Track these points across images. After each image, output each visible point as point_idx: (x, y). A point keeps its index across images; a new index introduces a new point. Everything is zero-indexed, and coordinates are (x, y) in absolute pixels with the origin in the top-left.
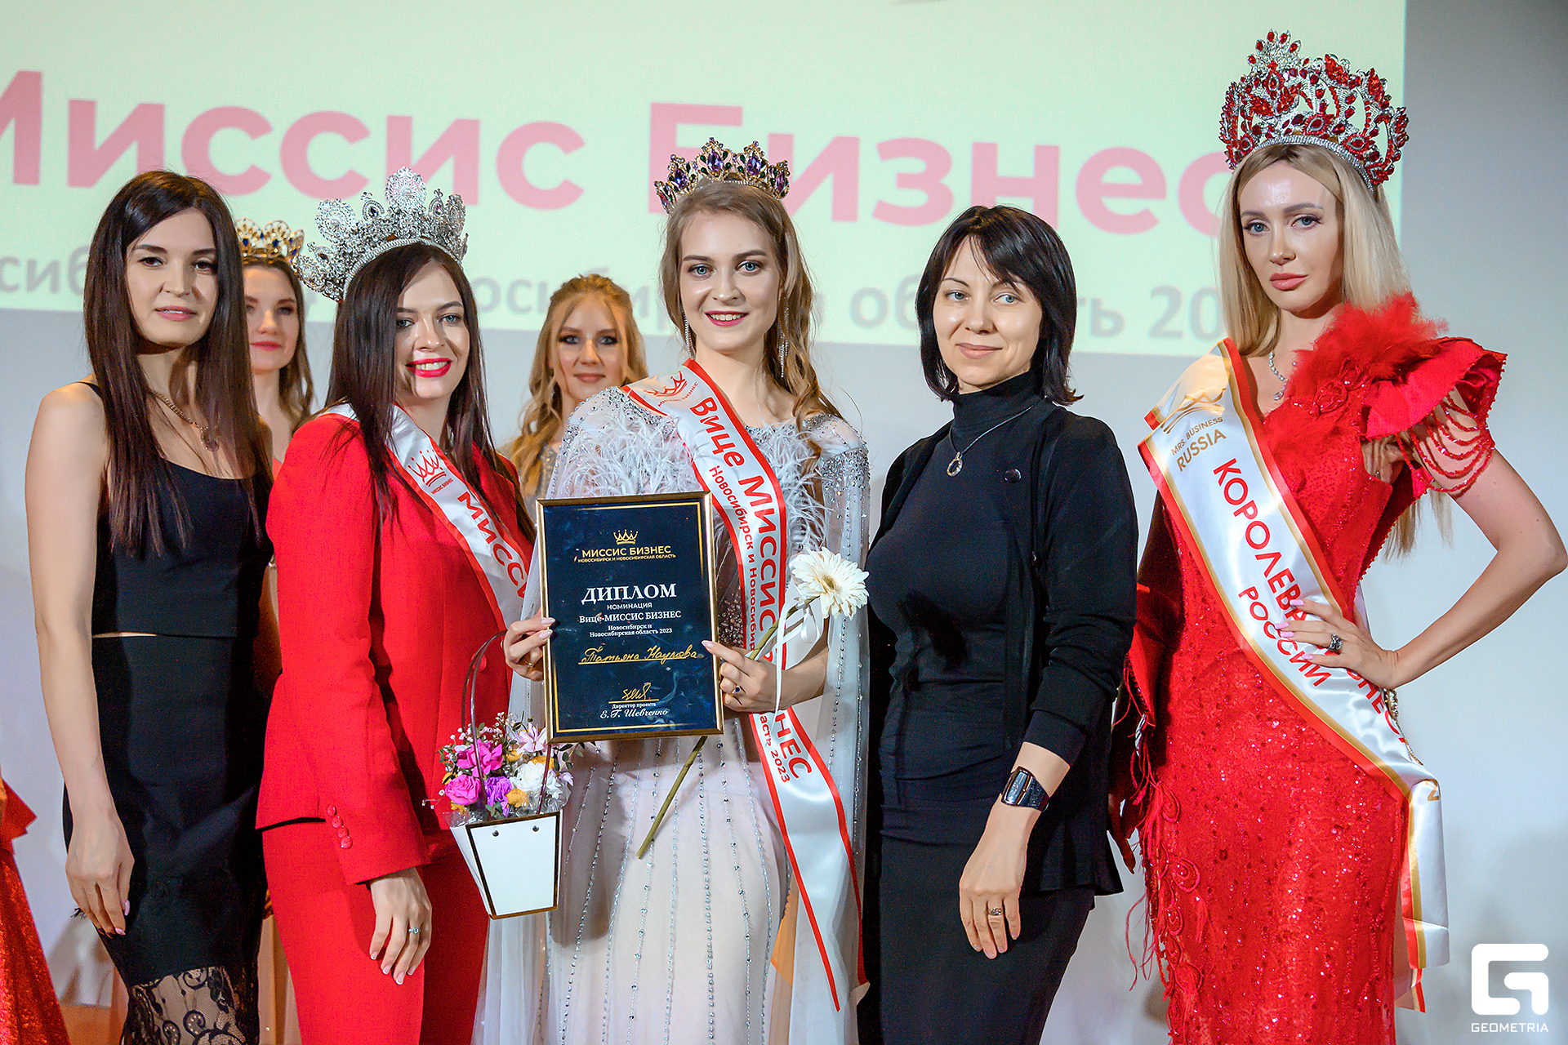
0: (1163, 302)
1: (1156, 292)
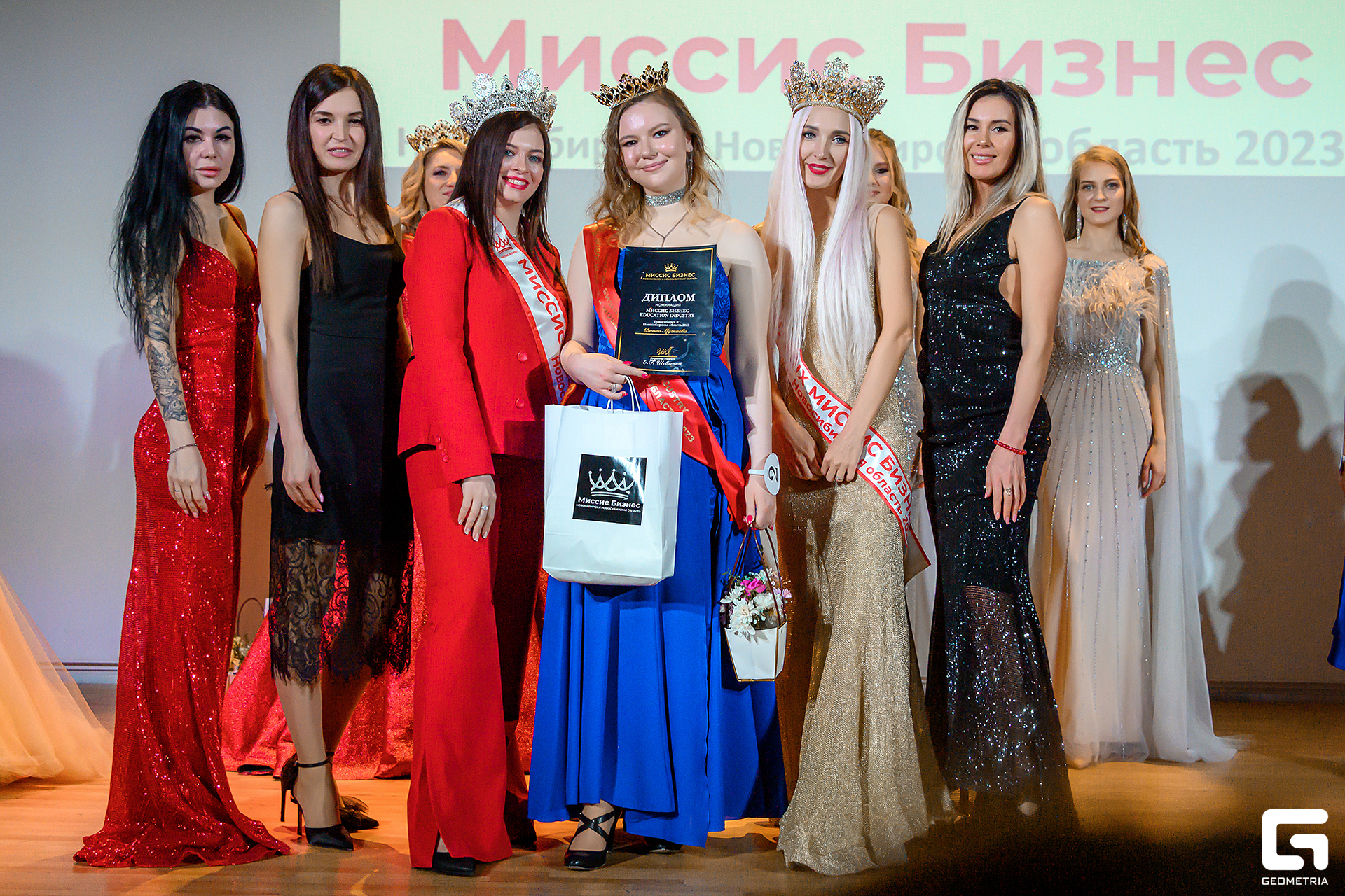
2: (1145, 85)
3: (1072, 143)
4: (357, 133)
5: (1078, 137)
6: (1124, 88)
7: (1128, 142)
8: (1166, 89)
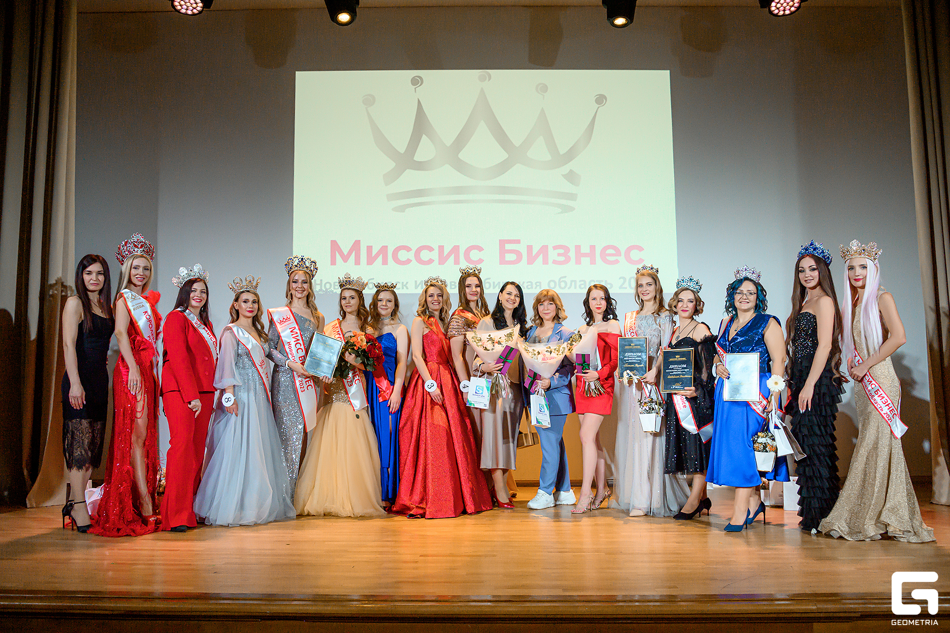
0: (622, 280)
1: (620, 278)
2: (585, 261)
3: (560, 282)
4: (101, 278)
5: (562, 280)
6: (578, 262)
7: (580, 281)
8: (593, 262)
